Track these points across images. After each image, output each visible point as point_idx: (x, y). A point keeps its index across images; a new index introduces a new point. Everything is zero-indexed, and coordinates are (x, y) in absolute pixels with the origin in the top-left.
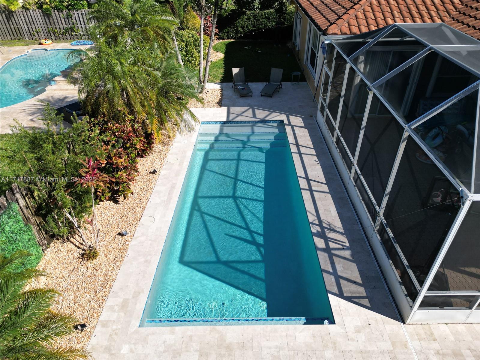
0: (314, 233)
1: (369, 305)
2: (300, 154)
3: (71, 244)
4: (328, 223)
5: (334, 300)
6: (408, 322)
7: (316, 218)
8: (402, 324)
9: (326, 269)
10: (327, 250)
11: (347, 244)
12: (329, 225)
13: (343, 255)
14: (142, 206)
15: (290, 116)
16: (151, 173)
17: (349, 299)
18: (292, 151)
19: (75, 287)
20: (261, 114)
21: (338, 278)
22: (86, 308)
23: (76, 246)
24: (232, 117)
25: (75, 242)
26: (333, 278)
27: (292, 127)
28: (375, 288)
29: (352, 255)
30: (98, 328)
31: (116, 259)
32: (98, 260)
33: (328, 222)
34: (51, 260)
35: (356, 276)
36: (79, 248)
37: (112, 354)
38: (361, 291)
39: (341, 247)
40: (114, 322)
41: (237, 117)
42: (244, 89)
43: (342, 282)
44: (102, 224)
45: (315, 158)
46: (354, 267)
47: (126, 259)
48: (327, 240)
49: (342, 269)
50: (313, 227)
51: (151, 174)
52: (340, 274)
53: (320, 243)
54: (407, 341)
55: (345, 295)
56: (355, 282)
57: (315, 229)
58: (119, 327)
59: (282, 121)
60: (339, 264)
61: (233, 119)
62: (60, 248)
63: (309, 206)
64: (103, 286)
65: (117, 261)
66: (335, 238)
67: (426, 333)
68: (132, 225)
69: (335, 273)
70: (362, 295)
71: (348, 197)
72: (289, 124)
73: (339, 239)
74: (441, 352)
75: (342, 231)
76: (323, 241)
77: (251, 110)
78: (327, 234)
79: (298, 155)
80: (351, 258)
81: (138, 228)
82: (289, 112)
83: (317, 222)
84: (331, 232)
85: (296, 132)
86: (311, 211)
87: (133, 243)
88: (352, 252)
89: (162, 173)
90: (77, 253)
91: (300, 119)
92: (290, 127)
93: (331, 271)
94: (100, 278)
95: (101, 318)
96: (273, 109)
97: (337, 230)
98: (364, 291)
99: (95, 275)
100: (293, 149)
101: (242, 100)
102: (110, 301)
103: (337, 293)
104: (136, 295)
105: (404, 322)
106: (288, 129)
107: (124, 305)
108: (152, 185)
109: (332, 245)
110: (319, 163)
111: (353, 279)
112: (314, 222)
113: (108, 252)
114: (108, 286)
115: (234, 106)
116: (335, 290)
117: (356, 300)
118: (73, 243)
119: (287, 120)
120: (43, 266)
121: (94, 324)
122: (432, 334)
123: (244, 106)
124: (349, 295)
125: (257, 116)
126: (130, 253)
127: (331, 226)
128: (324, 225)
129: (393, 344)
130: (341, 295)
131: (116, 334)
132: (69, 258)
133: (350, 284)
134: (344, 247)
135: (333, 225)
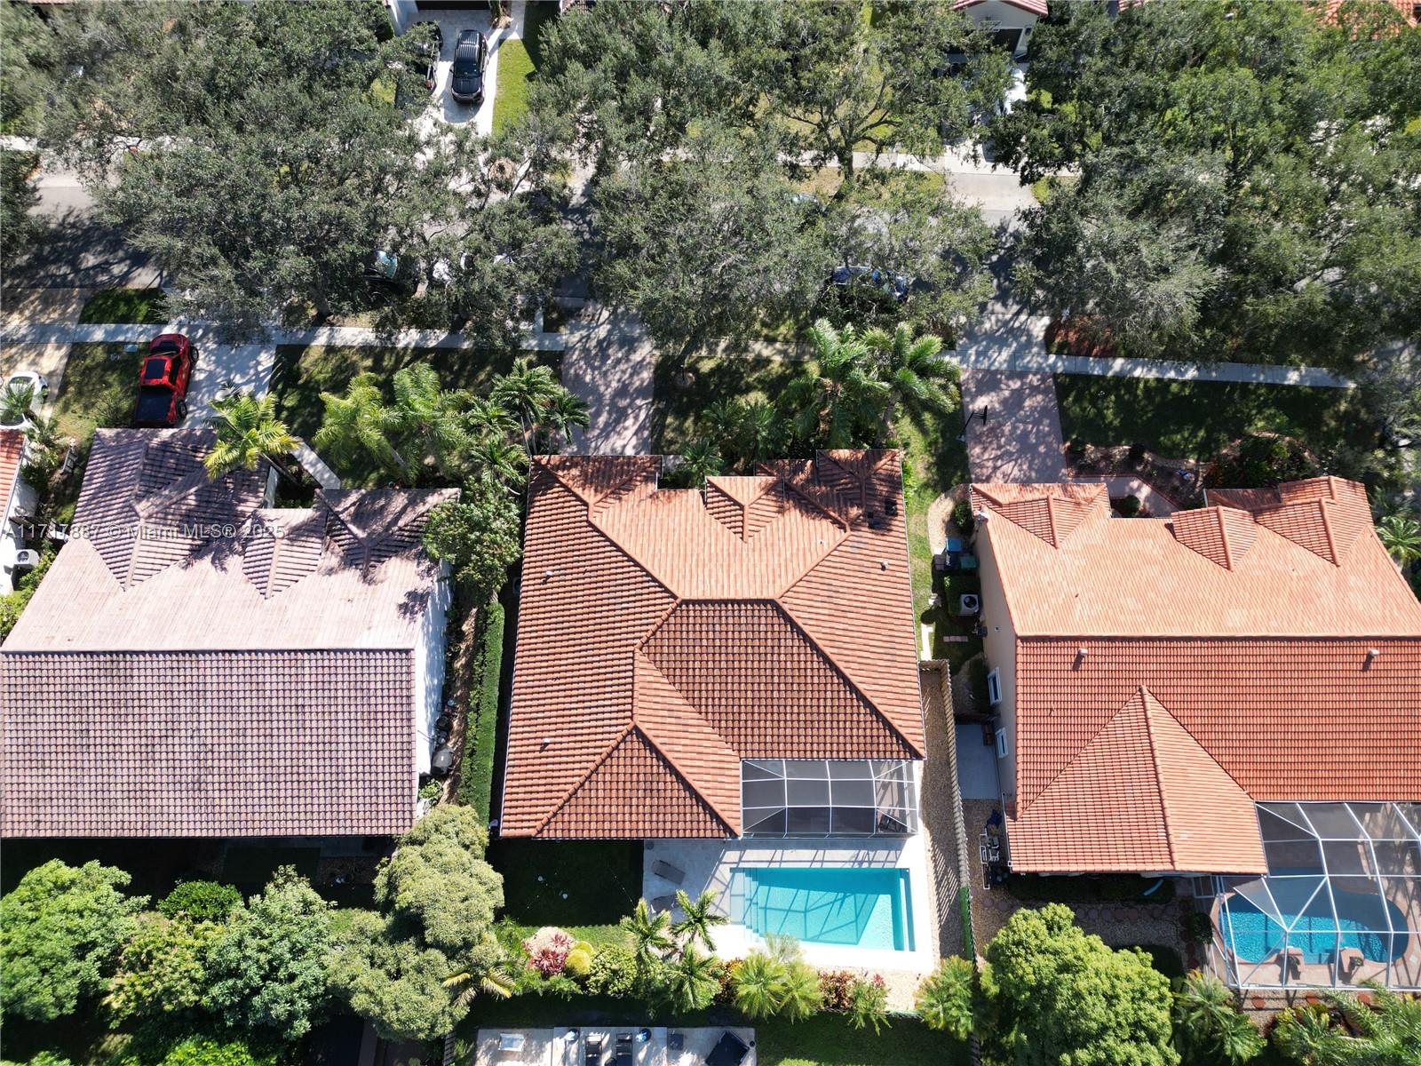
1: (900, 850)
2: (781, 861)
4: (851, 858)
7: (847, 864)
11: (866, 851)
13: (873, 855)
15: (723, 860)
17: (897, 859)
26: (887, 863)
27: (741, 861)
35: (884, 852)
38: (892, 852)
39: (867, 855)
43: (888, 860)
45: (788, 851)
46: (879, 852)
48: (863, 861)
49: (881, 858)
50: (854, 867)
52: (883, 860)
53: (865, 865)
57: (856, 865)
59: (730, 868)
60: (878, 859)
63: (839, 865)
66: (862, 856)
70: (895, 853)
72: (737, 863)
75: (856, 851)
78: (859, 860)
79: (783, 863)
80: (874, 852)
82: (716, 860)
83: (851, 864)
84: (857, 857)
85: (751, 859)
86: (843, 865)
88: (871, 851)
91: (728, 852)
93: (882, 863)
96: (708, 875)
100: (774, 865)
109: (866, 859)
110: (793, 850)
111: (886, 854)
116: (892, 864)
117: (897, 856)
119: (729, 864)
128: (853, 860)
130: (895, 862)
133: (889, 856)
135: (853, 855)
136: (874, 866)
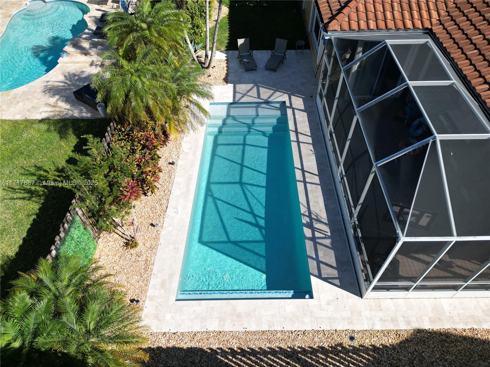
0: (304, 223)
1: (339, 284)
2: (298, 142)
3: (116, 234)
4: (316, 215)
5: (314, 281)
6: (364, 298)
7: (307, 210)
8: (360, 298)
9: (311, 255)
10: (313, 239)
11: (329, 234)
12: (317, 216)
13: (324, 244)
14: (166, 198)
15: (292, 97)
16: (170, 163)
17: (326, 280)
18: (292, 139)
19: (125, 270)
20: (265, 93)
21: (319, 262)
22: (136, 287)
23: (120, 236)
24: (238, 96)
25: (119, 232)
26: (315, 263)
27: (293, 109)
28: (345, 270)
29: (332, 243)
30: (147, 302)
31: (152, 247)
32: (138, 248)
33: (316, 213)
34: (104, 249)
35: (332, 261)
36: (122, 237)
37: (160, 320)
38: (335, 273)
39: (324, 236)
40: (158, 297)
41: (243, 97)
42: (249, 62)
43: (322, 266)
44: (137, 215)
45: (311, 147)
46: (332, 253)
47: (159, 247)
48: (313, 229)
49: (323, 255)
50: (303, 218)
51: (170, 165)
52: (321, 259)
53: (308, 232)
54: (361, 311)
55: (323, 276)
56: (331, 266)
57: (305, 220)
58: (162, 300)
59: (284, 102)
60: (321, 251)
61: (239, 100)
62: (108, 238)
63: (302, 198)
64: (146, 270)
65: (153, 248)
66: (320, 228)
67: (376, 305)
68: (160, 216)
69: (317, 259)
70: (335, 276)
71: (335, 189)
72: (291, 107)
73: (323, 230)
74: (383, 319)
75: (326, 222)
76: (310, 231)
77: (255, 88)
78: (314, 224)
79: (296, 143)
80: (330, 246)
81: (166, 219)
82: (292, 92)
83: (307, 214)
84: (318, 222)
85: (297, 117)
86: (303, 203)
87: (163, 232)
88: (332, 241)
89: (179, 163)
90: (122, 242)
91: (301, 99)
92: (291, 110)
93: (314, 257)
94: (143, 263)
95: (148, 294)
96: (277, 87)
97: (322, 220)
98: (337, 273)
99: (138, 261)
100: (293, 137)
101: (247, 75)
102: (153, 281)
103: (317, 275)
104: (171, 276)
105: (362, 297)
106: (289, 112)
107: (163, 284)
108: (172, 177)
109: (317, 234)
110: (314, 152)
111: (330, 264)
112: (305, 214)
113: (145, 241)
114: (149, 269)
115: (240, 83)
116: (316, 272)
117: (330, 280)
118: (117, 234)
119: (289, 101)
120: (99, 254)
121: (144, 299)
122: (380, 306)
123: (249, 84)
124: (326, 276)
125: (262, 97)
126: (161, 241)
127: (318, 217)
128: (313, 216)
129: (352, 313)
130: (320, 276)
131: (160, 305)
132: (116, 247)
133: (327, 267)
134: (326, 236)
135: (320, 216)
136: (309, 245)
